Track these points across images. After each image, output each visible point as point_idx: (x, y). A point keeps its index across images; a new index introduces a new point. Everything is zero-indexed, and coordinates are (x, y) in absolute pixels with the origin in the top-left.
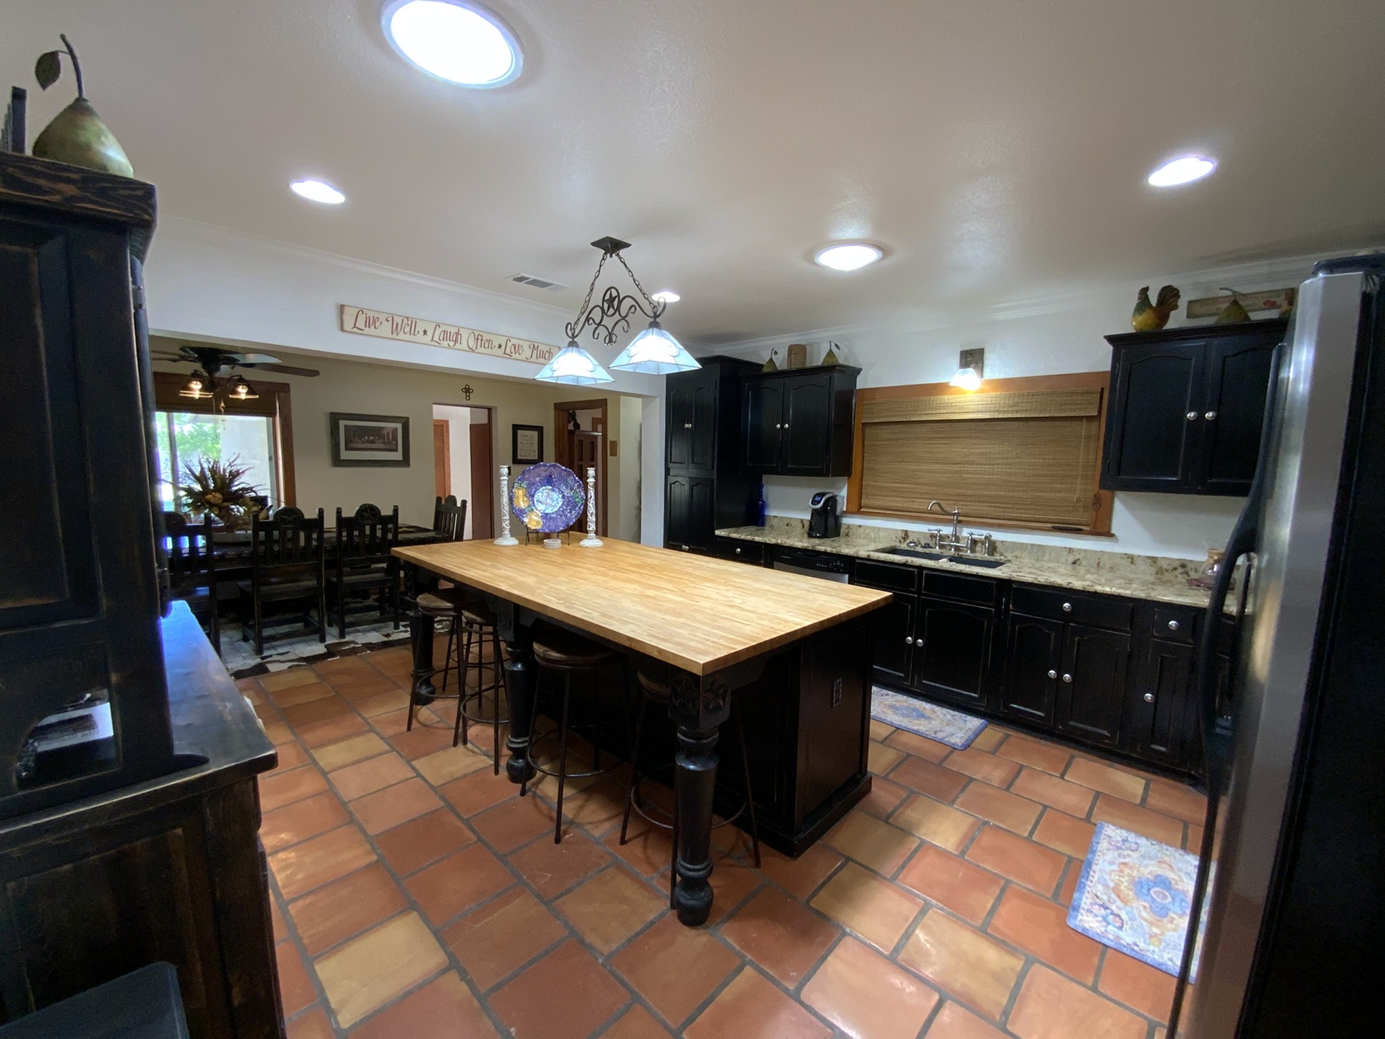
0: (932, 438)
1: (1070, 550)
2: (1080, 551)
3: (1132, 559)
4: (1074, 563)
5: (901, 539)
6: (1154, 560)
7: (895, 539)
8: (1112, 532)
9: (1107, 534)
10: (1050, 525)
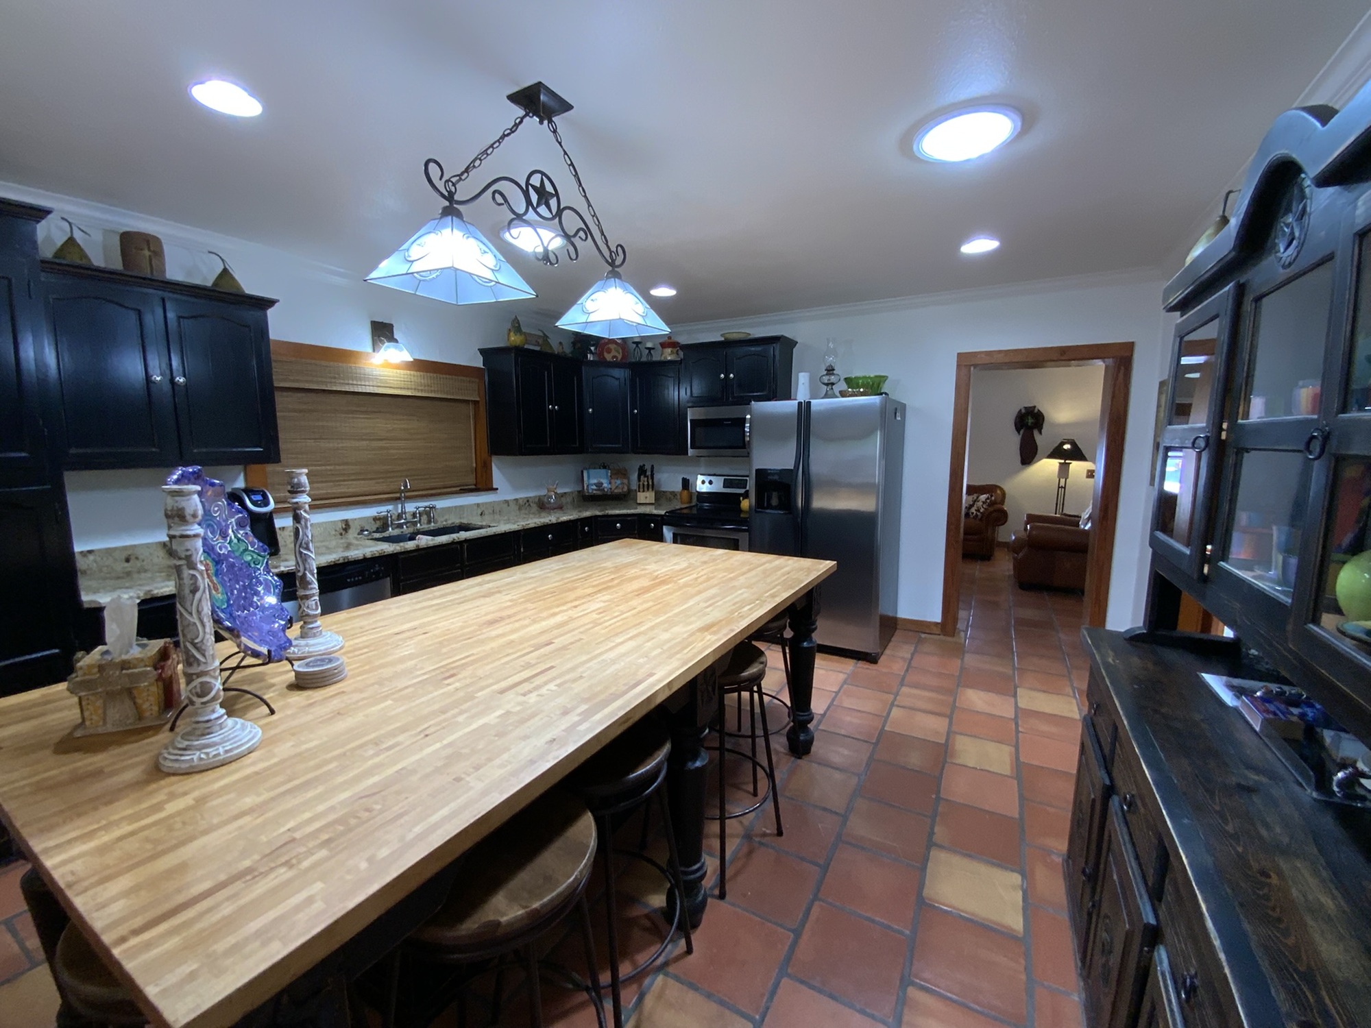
0: (353, 412)
1: (478, 505)
2: (483, 504)
3: (507, 502)
4: (481, 514)
5: (342, 531)
6: (516, 500)
7: (334, 533)
8: (495, 486)
9: (490, 488)
10: (458, 489)
